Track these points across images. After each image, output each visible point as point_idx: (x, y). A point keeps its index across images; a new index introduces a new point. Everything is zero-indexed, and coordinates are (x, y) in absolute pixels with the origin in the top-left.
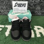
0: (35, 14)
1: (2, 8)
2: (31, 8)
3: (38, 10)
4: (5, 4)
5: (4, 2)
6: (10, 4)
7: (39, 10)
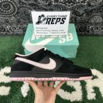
1: (7, 21)
3: (96, 24)
5: (10, 7)
6: (25, 12)
7: (98, 23)
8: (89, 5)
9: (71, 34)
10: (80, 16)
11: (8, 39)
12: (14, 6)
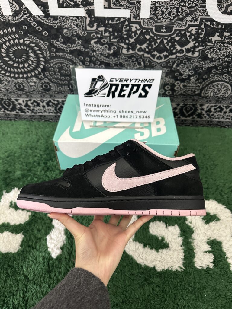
0: (200, 116)
1: (20, 88)
2: (179, 86)
3: (218, 100)
4: (36, 68)
6: (61, 69)
8: (204, 57)
9: (162, 121)
10: (183, 81)
11: (21, 126)
12: (36, 55)
